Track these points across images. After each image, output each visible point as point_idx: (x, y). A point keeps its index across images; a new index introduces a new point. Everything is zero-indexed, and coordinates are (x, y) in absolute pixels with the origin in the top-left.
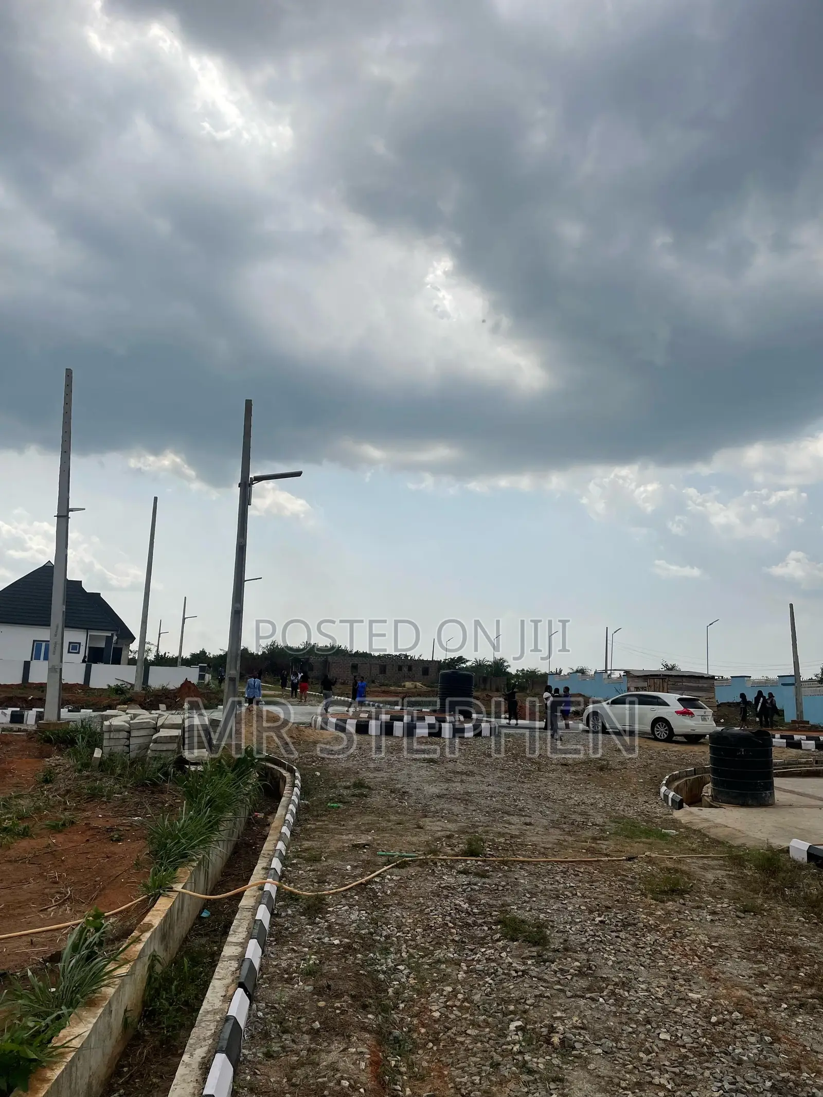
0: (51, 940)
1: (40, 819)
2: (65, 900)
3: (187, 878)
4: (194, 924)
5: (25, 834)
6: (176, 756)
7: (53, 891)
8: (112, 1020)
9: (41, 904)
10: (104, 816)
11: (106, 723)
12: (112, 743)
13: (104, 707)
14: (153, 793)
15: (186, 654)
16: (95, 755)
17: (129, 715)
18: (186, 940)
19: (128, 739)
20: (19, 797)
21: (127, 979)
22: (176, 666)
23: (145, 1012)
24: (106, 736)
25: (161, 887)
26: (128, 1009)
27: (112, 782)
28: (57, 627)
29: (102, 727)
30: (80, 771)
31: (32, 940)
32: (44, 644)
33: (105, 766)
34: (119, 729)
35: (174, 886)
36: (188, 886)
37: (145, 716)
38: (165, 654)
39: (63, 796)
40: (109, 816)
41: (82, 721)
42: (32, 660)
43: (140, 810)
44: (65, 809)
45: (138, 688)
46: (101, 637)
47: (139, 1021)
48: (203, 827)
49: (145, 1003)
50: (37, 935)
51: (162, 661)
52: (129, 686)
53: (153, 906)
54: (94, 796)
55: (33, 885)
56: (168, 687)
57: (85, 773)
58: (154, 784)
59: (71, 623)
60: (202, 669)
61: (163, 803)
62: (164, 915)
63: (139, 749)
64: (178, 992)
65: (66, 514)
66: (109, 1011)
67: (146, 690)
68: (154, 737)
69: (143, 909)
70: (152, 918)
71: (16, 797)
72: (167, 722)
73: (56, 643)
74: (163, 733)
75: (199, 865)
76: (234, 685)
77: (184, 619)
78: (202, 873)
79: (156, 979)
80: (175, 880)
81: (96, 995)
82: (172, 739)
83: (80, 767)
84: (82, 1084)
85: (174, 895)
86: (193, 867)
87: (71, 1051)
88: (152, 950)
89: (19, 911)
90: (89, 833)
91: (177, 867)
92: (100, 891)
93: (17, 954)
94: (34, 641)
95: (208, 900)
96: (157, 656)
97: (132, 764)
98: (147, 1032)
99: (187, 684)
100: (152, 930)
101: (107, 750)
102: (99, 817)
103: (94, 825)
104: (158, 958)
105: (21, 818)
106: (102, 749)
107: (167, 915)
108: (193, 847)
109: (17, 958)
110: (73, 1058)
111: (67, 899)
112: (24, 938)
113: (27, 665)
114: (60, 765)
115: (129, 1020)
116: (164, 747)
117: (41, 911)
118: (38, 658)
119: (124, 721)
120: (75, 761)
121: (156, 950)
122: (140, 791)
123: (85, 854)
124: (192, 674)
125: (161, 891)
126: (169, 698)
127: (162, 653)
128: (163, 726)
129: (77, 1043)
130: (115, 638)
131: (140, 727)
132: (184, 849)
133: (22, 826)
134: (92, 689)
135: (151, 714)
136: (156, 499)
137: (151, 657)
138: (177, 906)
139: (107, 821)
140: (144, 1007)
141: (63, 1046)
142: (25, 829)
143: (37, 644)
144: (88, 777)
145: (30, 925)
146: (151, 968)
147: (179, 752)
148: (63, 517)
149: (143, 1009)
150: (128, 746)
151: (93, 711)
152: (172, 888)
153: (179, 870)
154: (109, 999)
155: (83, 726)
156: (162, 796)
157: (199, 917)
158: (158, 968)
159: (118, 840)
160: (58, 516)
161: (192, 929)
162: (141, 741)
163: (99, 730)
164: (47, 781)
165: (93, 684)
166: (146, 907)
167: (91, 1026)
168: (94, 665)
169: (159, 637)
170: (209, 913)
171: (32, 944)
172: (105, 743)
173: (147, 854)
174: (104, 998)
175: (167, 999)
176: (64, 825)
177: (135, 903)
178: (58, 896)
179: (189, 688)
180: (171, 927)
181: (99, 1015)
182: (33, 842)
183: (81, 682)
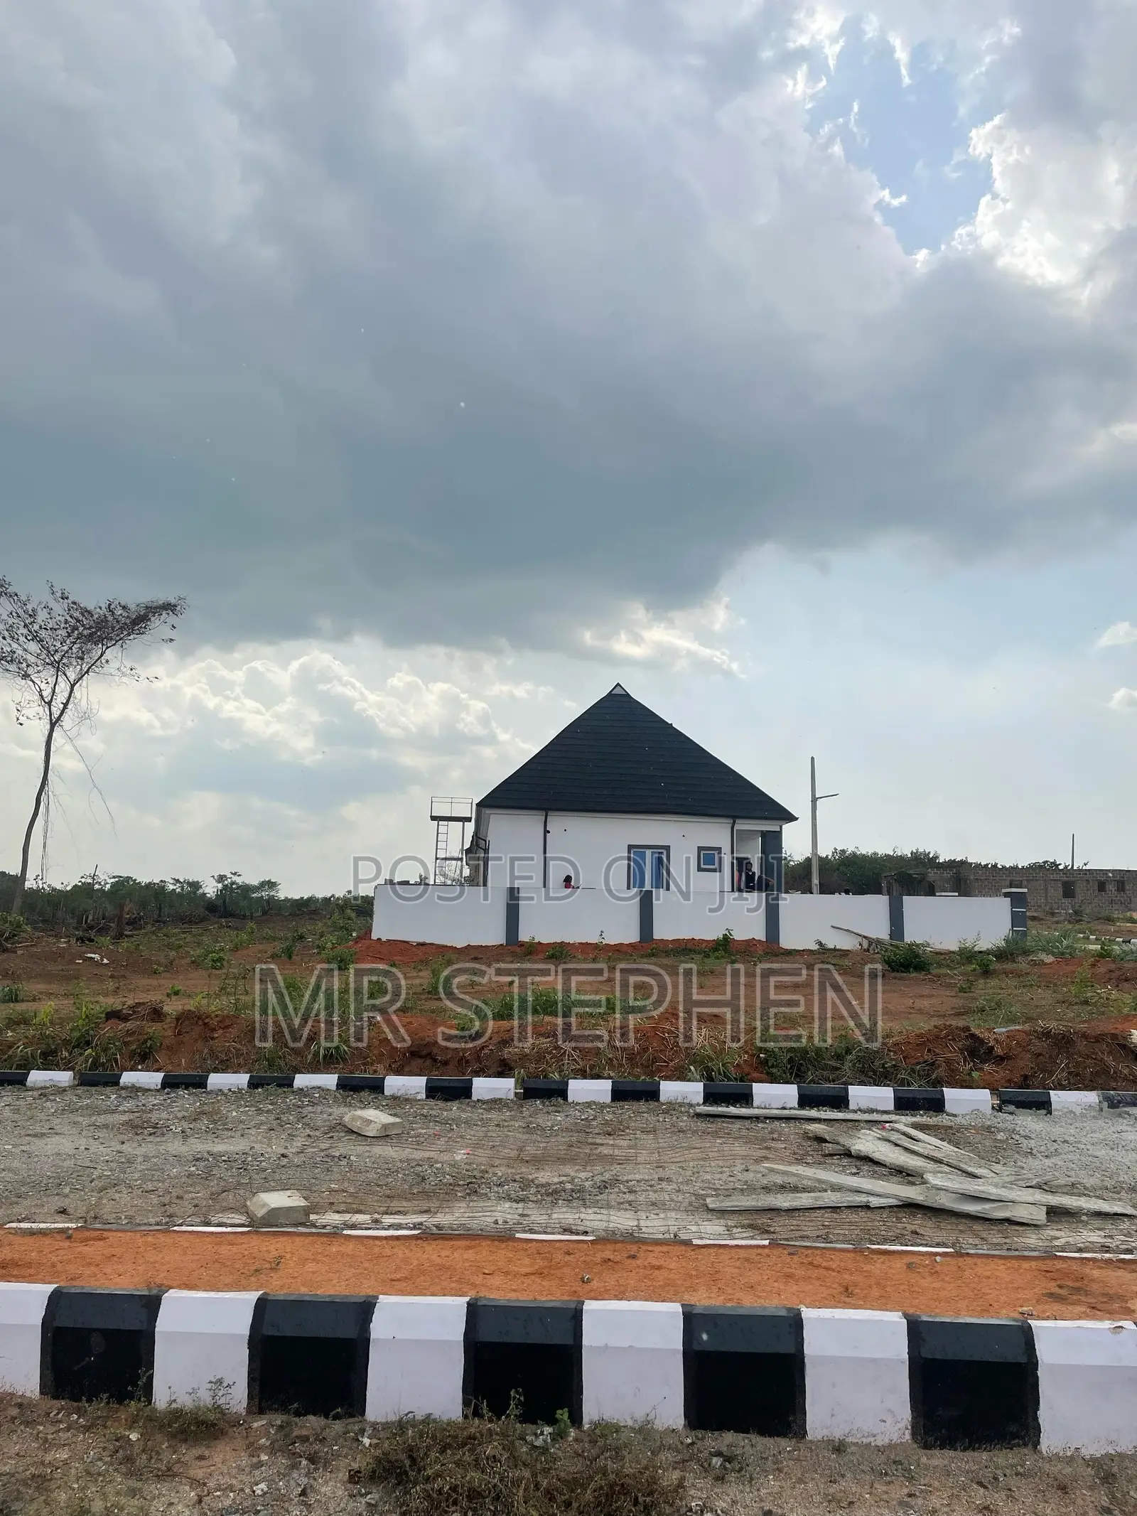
134: (792, 951)
183: (760, 935)
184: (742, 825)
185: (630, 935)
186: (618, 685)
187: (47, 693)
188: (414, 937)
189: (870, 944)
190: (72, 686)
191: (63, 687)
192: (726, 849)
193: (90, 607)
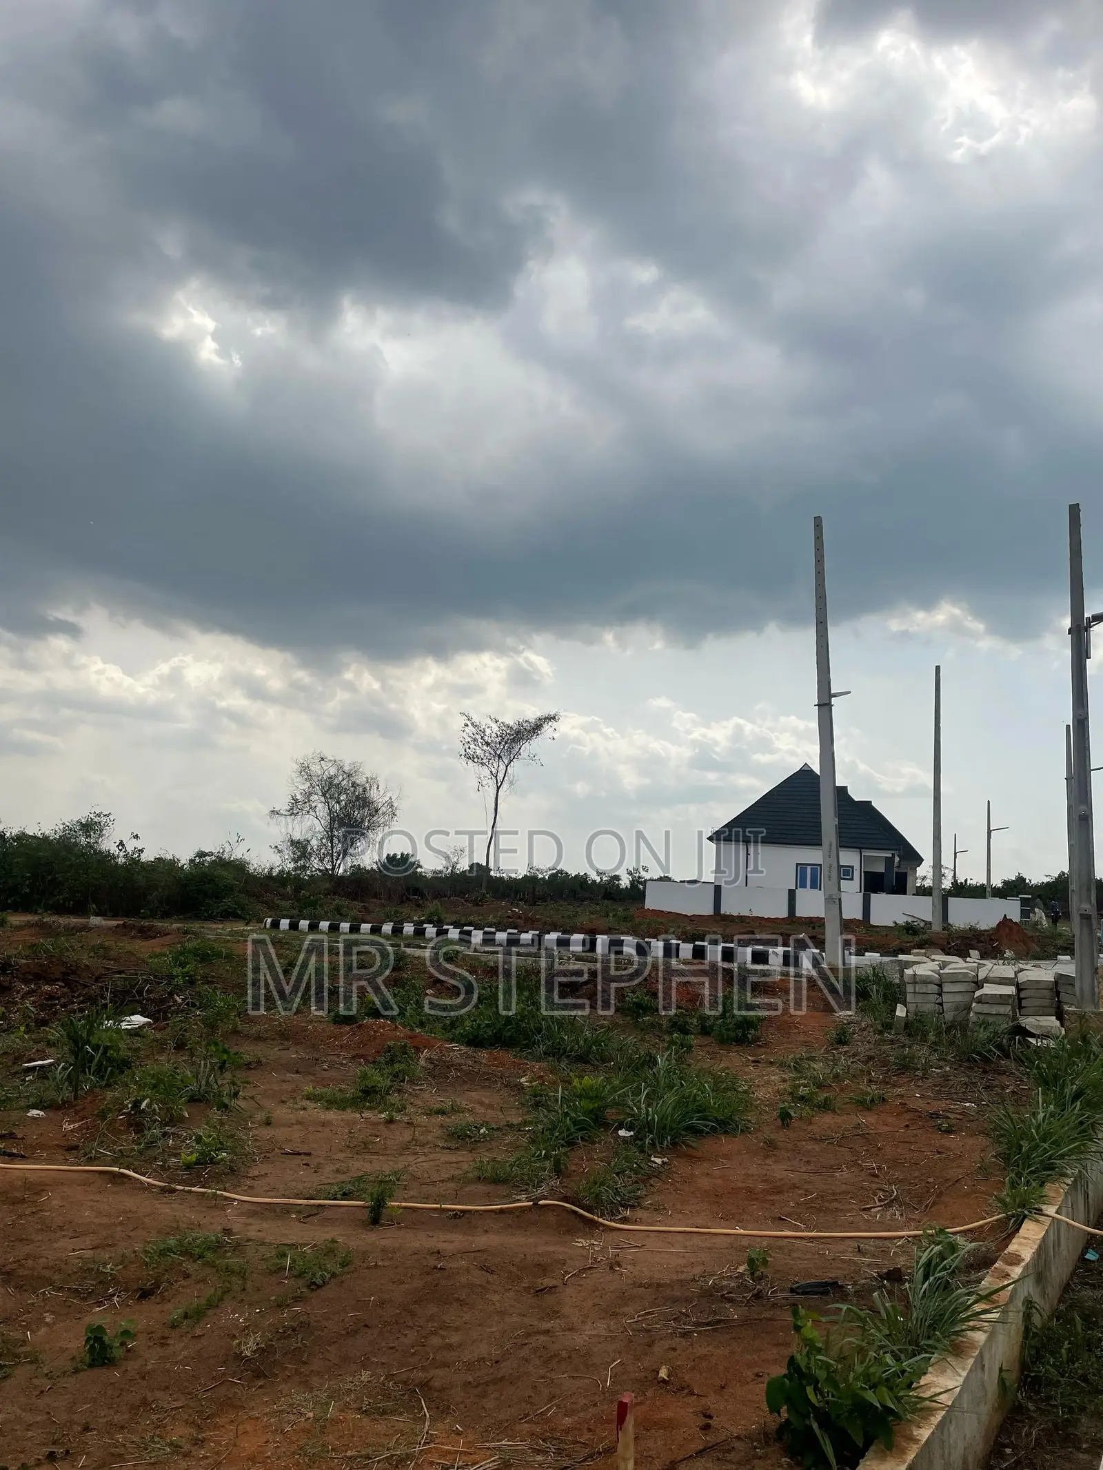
0: (883, 1251)
1: (842, 1090)
2: (892, 1201)
3: (1060, 1199)
4: (1077, 1267)
5: (826, 1106)
6: (1011, 1024)
7: (874, 1186)
8: (986, 1377)
9: (861, 1201)
10: (923, 1096)
11: (908, 972)
12: (919, 999)
13: (894, 951)
14: (985, 1072)
15: (997, 882)
16: (898, 1013)
17: (937, 963)
18: (1067, 1288)
19: (940, 995)
20: (812, 1059)
21: (999, 1326)
22: (984, 897)
23: (1026, 1379)
24: (909, 988)
25: (1024, 1207)
26: (1004, 1368)
27: (925, 1051)
28: (831, 845)
29: (902, 976)
30: (881, 1033)
31: (859, 1247)
32: (809, 868)
33: (913, 1028)
34: (926, 981)
35: (1044, 1207)
36: (1064, 1209)
37: (957, 965)
38: (966, 881)
39: (866, 1063)
40: (929, 1097)
41: (874, 969)
42: (796, 888)
43: (970, 1094)
44: (870, 1081)
45: (937, 927)
46: (878, 859)
47: (1019, 1388)
48: (1073, 1129)
49: (1024, 1366)
50: (865, 1241)
51: (961, 890)
52: (922, 924)
53: (1018, 1230)
54: (905, 1066)
55: (845, 1174)
56: (978, 926)
57: (889, 1037)
58: (986, 1060)
59: (847, 840)
60: (1024, 902)
61: (1004, 1088)
62: (1036, 1247)
63: (957, 1009)
64: (1071, 1360)
65: (828, 702)
66: (980, 1364)
67: (948, 930)
68: (977, 994)
69: (1002, 1232)
70: (1019, 1248)
71: (808, 1059)
72: (991, 975)
73: (830, 867)
74: (988, 989)
75: (1075, 1182)
76: (1090, 926)
77: (989, 832)
78: (1079, 1195)
79: (1035, 1335)
80: (1043, 1199)
81: (961, 1339)
82: (1002, 999)
83: (879, 1027)
84: (956, 1456)
85: (1048, 1221)
86: (1068, 1185)
87: (942, 1409)
88: (1026, 1294)
89: (836, 1205)
90: (908, 1116)
91: (1044, 1183)
92: (937, 1197)
93: (844, 1261)
94: (797, 864)
95: (1093, 1236)
96: (955, 883)
97: (949, 1029)
98: (1031, 1406)
99: (1006, 922)
100: (1023, 1264)
101: (912, 1007)
102: (918, 1097)
103: (911, 1105)
104: (1036, 1305)
105: (820, 1086)
106: (905, 1006)
107: (1040, 1247)
108: (1062, 1156)
109: (844, 1266)
110: (944, 1417)
111: (894, 1199)
112: (848, 1242)
113: (792, 894)
114: (852, 1023)
115: (1007, 1383)
116: (994, 1010)
117: (864, 1209)
118: (803, 886)
119: (932, 971)
120: (872, 1019)
121: (1032, 1293)
122: (966, 1068)
123: (907, 1145)
124: (1012, 909)
125: (1026, 1212)
126: (982, 942)
127: (961, 880)
128: (987, 980)
129: (946, 1399)
130: (897, 859)
131: (955, 979)
132: (1050, 1158)
133: (822, 1097)
134: (874, 926)
135: (966, 962)
136: (938, 668)
137: (947, 884)
138: (1052, 1237)
139: (928, 1103)
140: (1022, 1371)
141: (931, 1399)
142: (826, 1100)
143: (801, 868)
144: (892, 1042)
145: (853, 1226)
146: (1027, 1317)
147: (1014, 1019)
148: (825, 706)
149: (1022, 1374)
150: (941, 1004)
151: (881, 956)
152: (1041, 1210)
153: (1048, 1186)
154: (979, 1348)
155: (875, 975)
156: (1000, 1077)
157: (1082, 1259)
158: (1037, 1320)
159: (949, 1132)
160: (818, 705)
161: (1073, 1274)
162: (958, 998)
163: (897, 981)
164: (841, 1042)
165: (875, 920)
166: (1008, 1228)
167: (961, 1380)
168: (873, 896)
169: (955, 857)
170: (1098, 1256)
171: (859, 1251)
172: (909, 998)
173: (993, 1156)
174: (972, 1345)
175: (1054, 1366)
176: (872, 1101)
177: (990, 1222)
178: (881, 1193)
179: (1011, 929)
180: (1047, 1265)
181: (969, 1366)
182: (838, 1119)
183: (859, 916)
184: (866, 853)
185: (783, 913)
186: (806, 764)
187: (494, 771)
188: (666, 909)
189: (926, 924)
190: (507, 767)
191: (502, 767)
192: (857, 867)
193: (511, 724)
